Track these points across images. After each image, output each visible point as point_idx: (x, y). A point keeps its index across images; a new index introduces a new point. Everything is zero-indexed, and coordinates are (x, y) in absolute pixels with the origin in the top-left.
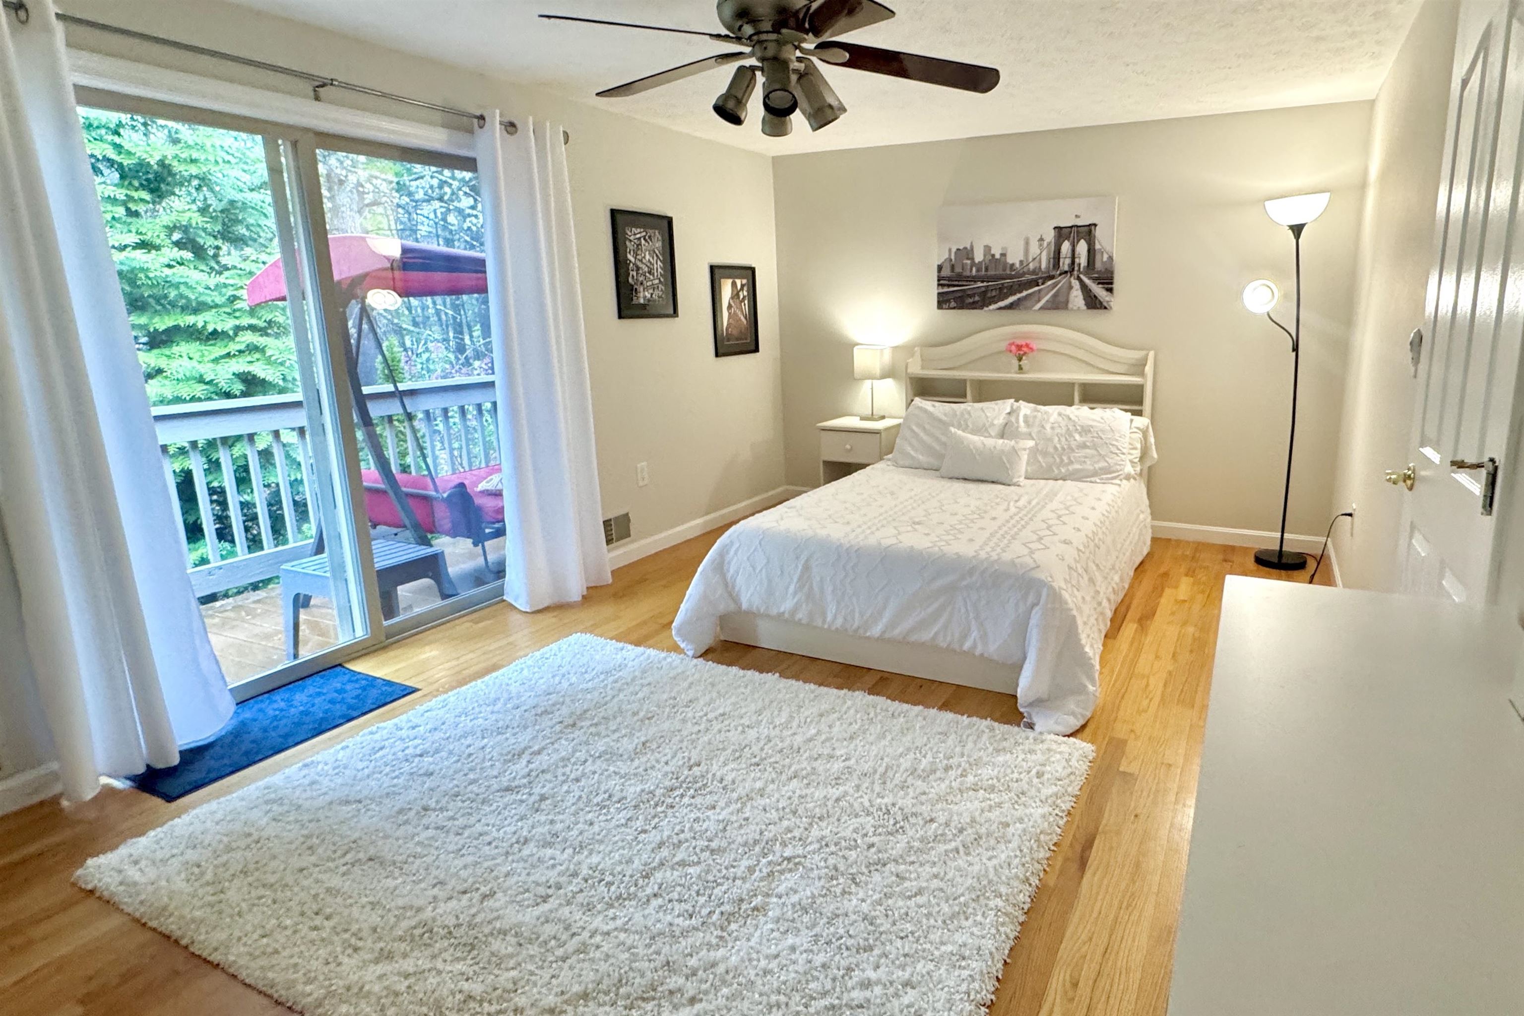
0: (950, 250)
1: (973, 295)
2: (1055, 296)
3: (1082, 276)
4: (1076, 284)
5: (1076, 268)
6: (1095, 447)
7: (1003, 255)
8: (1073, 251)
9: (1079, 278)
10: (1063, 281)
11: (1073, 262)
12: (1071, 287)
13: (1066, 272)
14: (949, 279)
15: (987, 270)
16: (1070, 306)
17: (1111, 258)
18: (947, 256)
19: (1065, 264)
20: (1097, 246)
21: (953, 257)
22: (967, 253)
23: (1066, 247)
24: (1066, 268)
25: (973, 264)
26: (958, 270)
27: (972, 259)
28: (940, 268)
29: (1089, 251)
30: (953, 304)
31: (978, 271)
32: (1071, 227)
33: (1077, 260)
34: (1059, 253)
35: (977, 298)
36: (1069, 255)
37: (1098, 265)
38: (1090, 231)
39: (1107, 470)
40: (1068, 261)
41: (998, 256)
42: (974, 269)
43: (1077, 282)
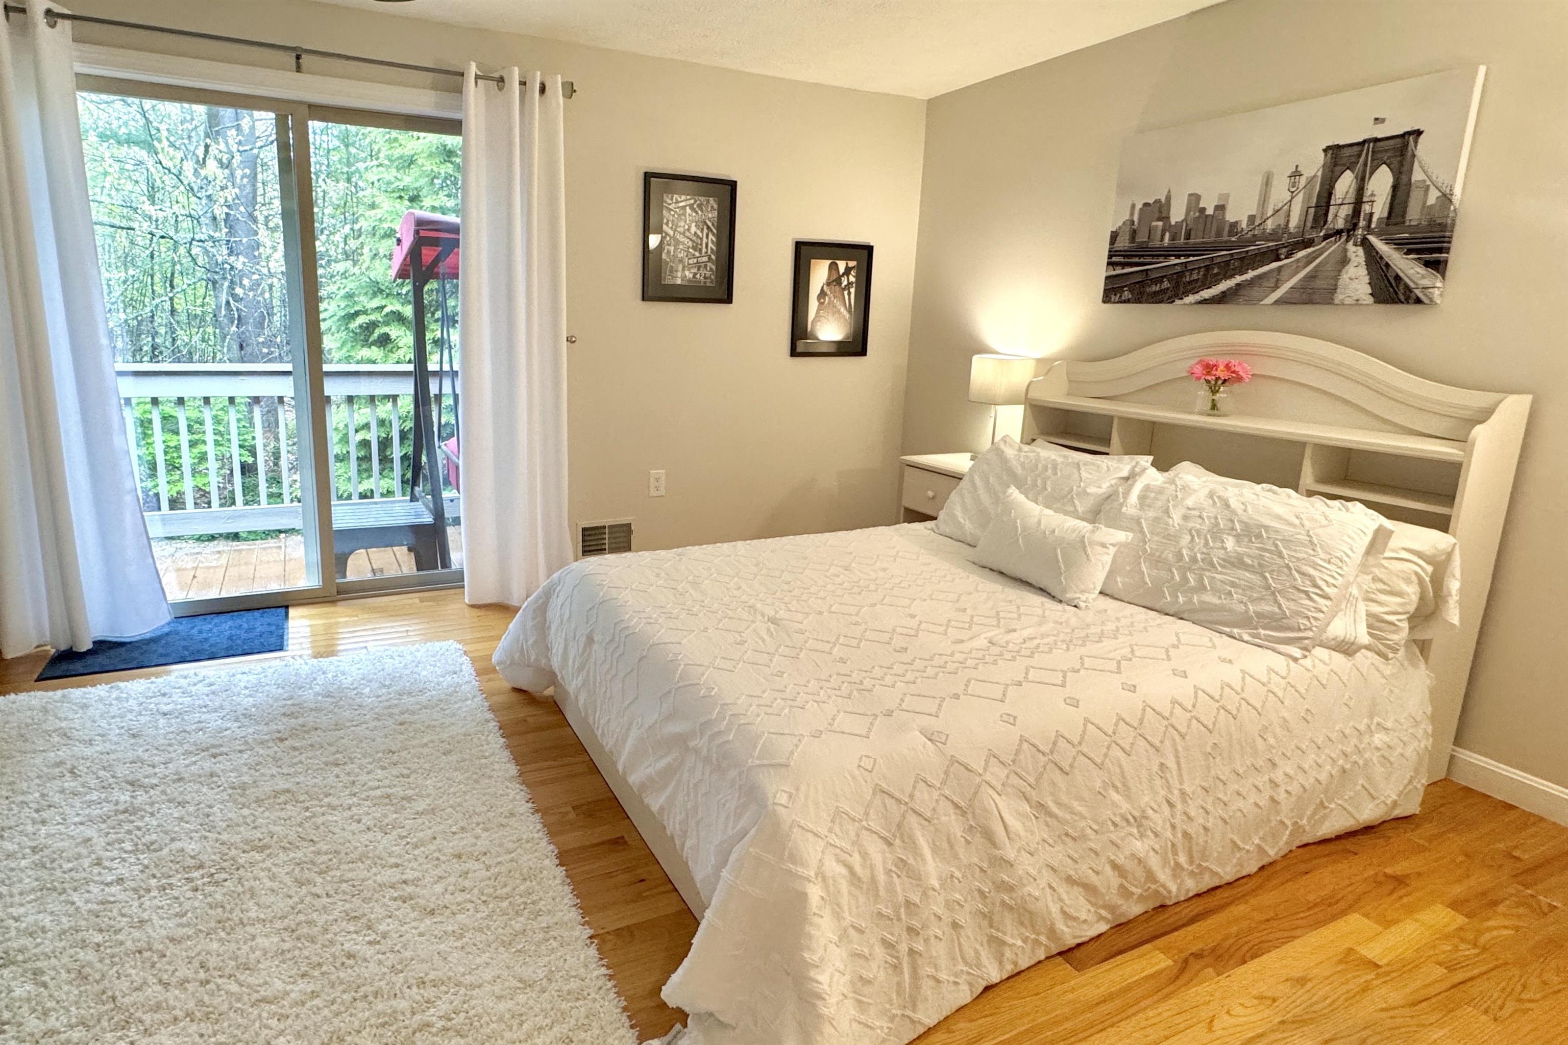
0: (1133, 206)
1: (1160, 280)
2: (1311, 277)
3: (1372, 238)
4: (1357, 254)
5: (1362, 223)
6: (1260, 569)
7: (1221, 208)
8: (1360, 190)
9: (1365, 243)
10: (1333, 248)
11: (1356, 212)
12: (1344, 261)
13: (1339, 232)
14: (1126, 254)
15: (1188, 237)
16: (1339, 297)
17: (1446, 198)
18: (1127, 217)
19: (1339, 216)
20: (1417, 175)
21: (1136, 218)
22: (1160, 210)
23: (1345, 184)
24: (1340, 224)
25: (1167, 228)
26: (1142, 238)
27: (1165, 218)
28: (1114, 236)
29: (1395, 188)
30: (1127, 295)
31: (1173, 238)
32: (1364, 142)
33: (1366, 208)
34: (1330, 194)
35: (1166, 284)
36: (1351, 198)
37: (1414, 214)
38: (1406, 146)
39: (1276, 622)
40: (1346, 211)
41: (1210, 211)
42: (1167, 235)
43: (1360, 251)
